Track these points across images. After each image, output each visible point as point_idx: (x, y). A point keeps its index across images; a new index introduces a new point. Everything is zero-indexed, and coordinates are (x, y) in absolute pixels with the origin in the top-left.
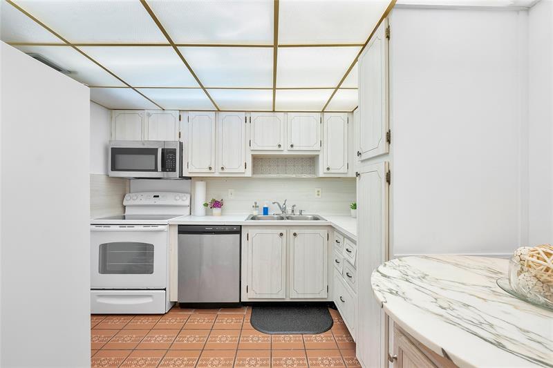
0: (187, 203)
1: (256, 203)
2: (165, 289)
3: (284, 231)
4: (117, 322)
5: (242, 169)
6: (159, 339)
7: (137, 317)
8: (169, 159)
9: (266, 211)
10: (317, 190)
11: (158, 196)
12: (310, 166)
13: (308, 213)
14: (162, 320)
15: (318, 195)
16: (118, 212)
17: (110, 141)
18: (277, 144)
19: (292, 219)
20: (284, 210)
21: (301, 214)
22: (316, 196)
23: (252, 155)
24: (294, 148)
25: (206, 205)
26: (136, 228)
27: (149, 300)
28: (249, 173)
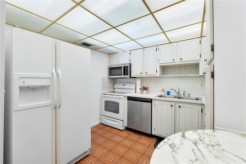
0: (134, 88)
1: (163, 89)
2: (123, 121)
3: (173, 104)
4: (108, 128)
5: (155, 73)
6: (118, 139)
7: (114, 129)
8: (126, 70)
9: (168, 93)
10: (200, 83)
11: (124, 85)
12: (196, 69)
13: (193, 96)
14: (121, 132)
15: (202, 86)
16: (112, 90)
17: (109, 65)
18: (172, 59)
19: (183, 98)
20: (179, 93)
21: (189, 96)
22: (200, 86)
23: (160, 66)
24: (182, 60)
25: (141, 89)
26: (114, 96)
27: (117, 123)
28: (158, 74)
